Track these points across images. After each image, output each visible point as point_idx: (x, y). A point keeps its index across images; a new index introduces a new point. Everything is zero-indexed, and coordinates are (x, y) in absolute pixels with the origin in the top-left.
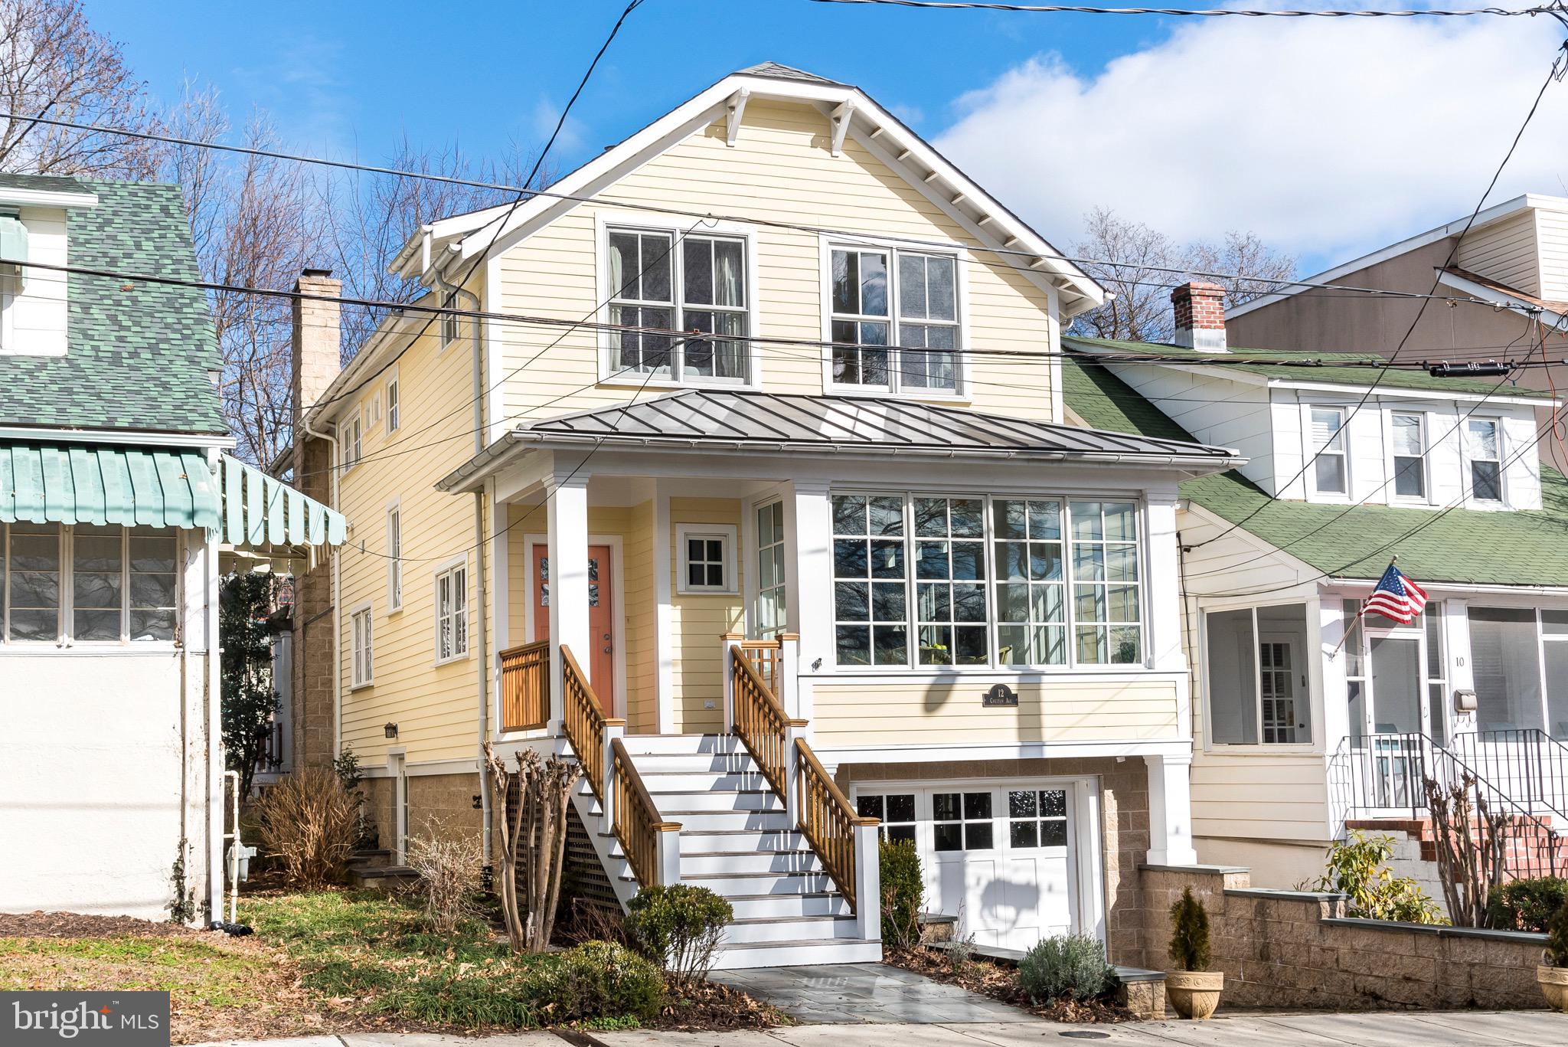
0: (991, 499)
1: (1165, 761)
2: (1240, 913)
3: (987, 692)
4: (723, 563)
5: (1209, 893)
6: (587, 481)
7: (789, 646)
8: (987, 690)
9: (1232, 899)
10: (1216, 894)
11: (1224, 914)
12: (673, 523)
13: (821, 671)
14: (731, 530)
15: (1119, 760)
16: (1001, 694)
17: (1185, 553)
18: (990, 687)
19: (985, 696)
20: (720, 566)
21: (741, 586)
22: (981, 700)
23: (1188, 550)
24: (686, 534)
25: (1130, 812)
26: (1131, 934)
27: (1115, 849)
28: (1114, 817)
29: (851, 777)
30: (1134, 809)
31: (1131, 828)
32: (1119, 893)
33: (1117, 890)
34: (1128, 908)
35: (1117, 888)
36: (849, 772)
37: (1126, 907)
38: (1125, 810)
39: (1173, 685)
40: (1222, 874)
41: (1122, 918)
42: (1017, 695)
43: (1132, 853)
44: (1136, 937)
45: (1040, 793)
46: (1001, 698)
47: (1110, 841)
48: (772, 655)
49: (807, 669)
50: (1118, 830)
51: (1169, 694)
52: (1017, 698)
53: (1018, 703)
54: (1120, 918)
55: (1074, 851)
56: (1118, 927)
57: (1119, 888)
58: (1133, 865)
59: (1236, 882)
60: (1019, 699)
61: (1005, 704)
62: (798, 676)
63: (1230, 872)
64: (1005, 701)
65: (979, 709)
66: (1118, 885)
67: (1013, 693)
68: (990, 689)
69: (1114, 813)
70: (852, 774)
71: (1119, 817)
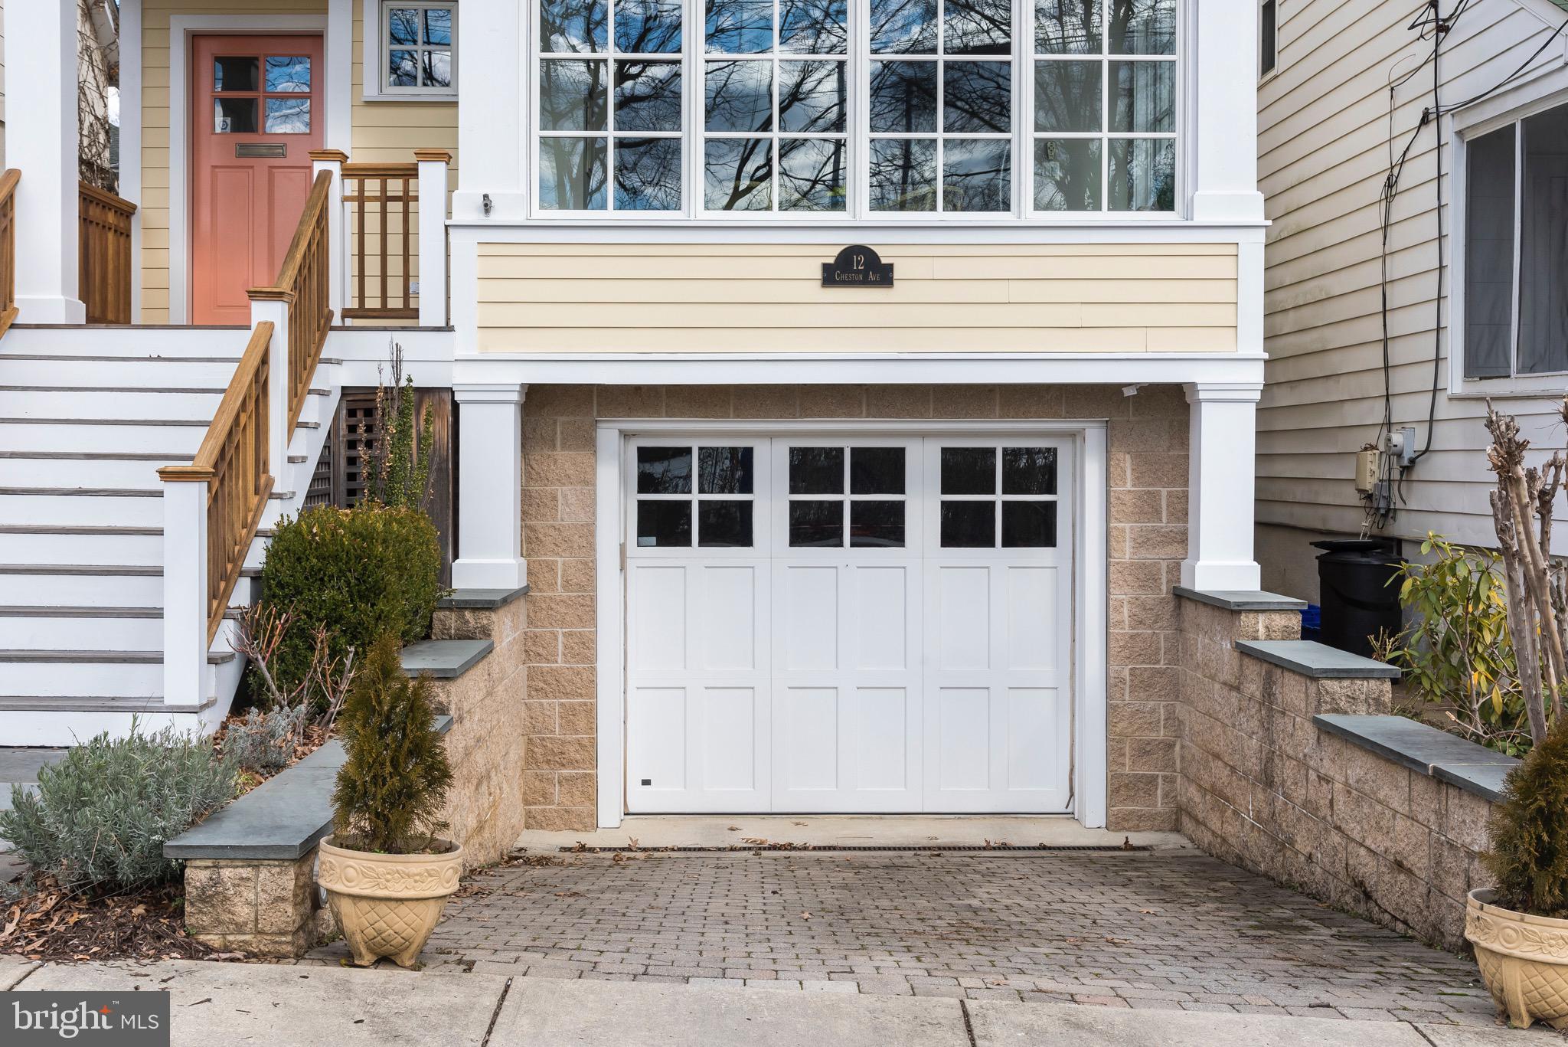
1: (1202, 395)
2: (1251, 688)
3: (832, 261)
4: (452, 48)
5: (1228, 645)
7: (431, 175)
8: (830, 255)
9: (1245, 662)
10: (1233, 649)
11: (1237, 688)
13: (495, 218)
15: (1129, 392)
18: (836, 250)
19: (826, 267)
22: (818, 274)
23: (1444, 29)
24: (383, 0)
25: (1164, 491)
26: (1153, 711)
27: (1127, 556)
28: (1127, 498)
29: (598, 412)
30: (1169, 484)
31: (1164, 520)
32: (1132, 637)
33: (1127, 630)
34: (1150, 663)
35: (1127, 627)
36: (595, 402)
37: (1143, 662)
38: (1153, 485)
39: (1232, 250)
40: (1239, 612)
41: (1136, 682)
42: (891, 266)
43: (1164, 565)
44: (1162, 717)
45: (1005, 450)
46: (858, 272)
47: (1118, 542)
48: (406, 190)
49: (466, 211)
50: (1136, 522)
51: (1225, 268)
52: (892, 271)
53: (895, 282)
54: (1131, 680)
55: (1071, 560)
56: (1127, 697)
57: (1132, 628)
58: (1164, 588)
59: (1267, 627)
60: (897, 274)
61: (865, 282)
62: (447, 227)
63: (1255, 607)
64: (866, 276)
65: (815, 291)
66: (1130, 622)
67: (884, 261)
68: (836, 254)
69: (1129, 491)
70: (599, 405)
71: (1140, 498)
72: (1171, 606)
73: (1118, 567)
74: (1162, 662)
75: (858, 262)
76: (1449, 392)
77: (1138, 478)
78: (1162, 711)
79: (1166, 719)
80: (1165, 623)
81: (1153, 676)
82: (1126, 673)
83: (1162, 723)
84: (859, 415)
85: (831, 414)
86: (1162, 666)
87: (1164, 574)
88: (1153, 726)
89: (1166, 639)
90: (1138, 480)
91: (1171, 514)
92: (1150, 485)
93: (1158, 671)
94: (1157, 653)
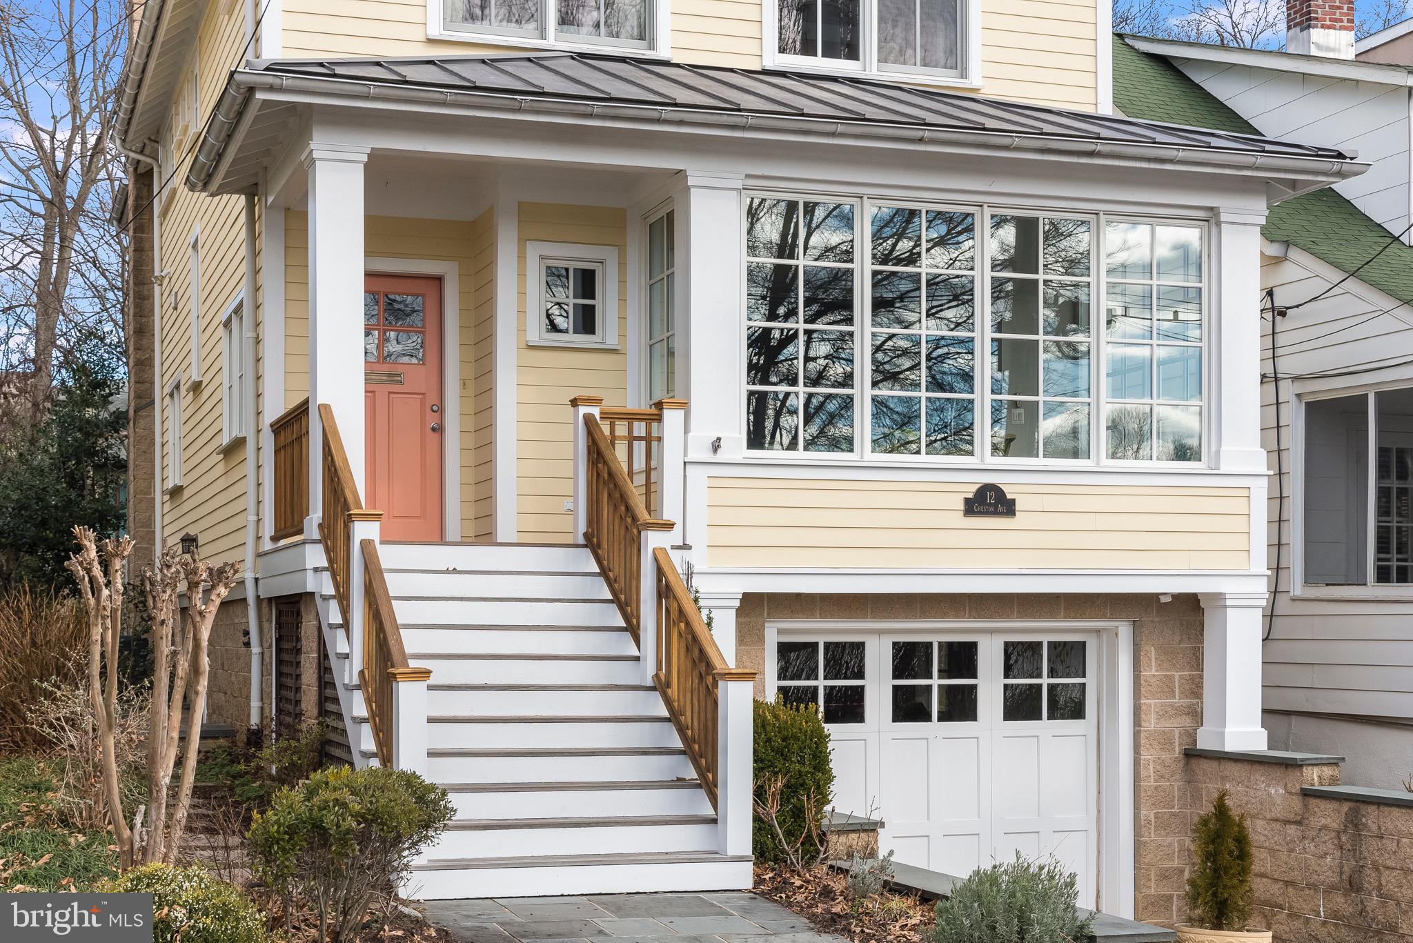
0: (988, 212)
1: (1228, 602)
2: (1323, 821)
3: (971, 496)
4: (597, 302)
5: (1281, 791)
6: (365, 158)
7: (672, 418)
8: (970, 492)
9: (1313, 802)
10: (1291, 793)
11: (1299, 823)
12: (522, 241)
13: (721, 456)
14: (610, 255)
15: (1164, 600)
16: (991, 498)
17: (1278, 318)
18: (975, 488)
19: (967, 501)
20: (593, 307)
21: (623, 336)
22: (961, 506)
23: (1283, 314)
24: (542, 258)
25: (1177, 675)
26: (1170, 845)
27: (1153, 726)
28: (1152, 680)
29: (768, 614)
30: (1182, 669)
31: (1177, 697)
32: (1156, 788)
33: (1152, 783)
34: (1167, 808)
35: (1152, 781)
36: (766, 606)
37: (1164, 807)
38: (1170, 671)
39: (1245, 492)
40: (1301, 766)
41: (1158, 823)
42: (1014, 500)
43: (1177, 732)
44: (1177, 850)
45: (1049, 643)
46: (990, 504)
47: (1146, 714)
48: (649, 431)
49: (699, 452)
50: (1158, 699)
51: (1239, 505)
52: (1014, 505)
53: (1017, 513)
54: (1156, 822)
55: (1096, 730)
56: (1152, 835)
57: (1156, 781)
58: (1177, 749)
59: (1319, 776)
60: (1018, 507)
61: (996, 513)
62: (685, 463)
63: (1313, 762)
64: (996, 508)
65: (958, 519)
66: (1154, 776)
67: (1009, 496)
68: (974, 490)
69: (1154, 675)
70: (769, 609)
71: (1161, 680)
72: (1181, 765)
73: (1146, 734)
74: (1176, 807)
75: (991, 497)
76: (1291, 594)
77: (1160, 665)
78: (1176, 845)
79: (1179, 851)
80: (1178, 777)
81: (1170, 818)
82: (1152, 817)
83: (1176, 854)
84: (963, 617)
85: (944, 615)
86: (1176, 810)
87: (1177, 739)
88: (1170, 857)
89: (1179, 789)
90: (1160, 667)
91: (1182, 693)
92: (1167, 670)
93: (1174, 814)
94: (1173, 801)
